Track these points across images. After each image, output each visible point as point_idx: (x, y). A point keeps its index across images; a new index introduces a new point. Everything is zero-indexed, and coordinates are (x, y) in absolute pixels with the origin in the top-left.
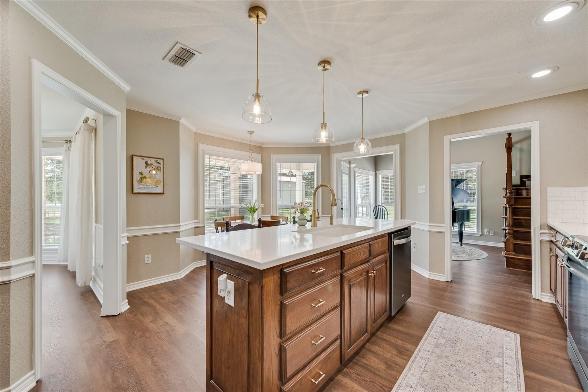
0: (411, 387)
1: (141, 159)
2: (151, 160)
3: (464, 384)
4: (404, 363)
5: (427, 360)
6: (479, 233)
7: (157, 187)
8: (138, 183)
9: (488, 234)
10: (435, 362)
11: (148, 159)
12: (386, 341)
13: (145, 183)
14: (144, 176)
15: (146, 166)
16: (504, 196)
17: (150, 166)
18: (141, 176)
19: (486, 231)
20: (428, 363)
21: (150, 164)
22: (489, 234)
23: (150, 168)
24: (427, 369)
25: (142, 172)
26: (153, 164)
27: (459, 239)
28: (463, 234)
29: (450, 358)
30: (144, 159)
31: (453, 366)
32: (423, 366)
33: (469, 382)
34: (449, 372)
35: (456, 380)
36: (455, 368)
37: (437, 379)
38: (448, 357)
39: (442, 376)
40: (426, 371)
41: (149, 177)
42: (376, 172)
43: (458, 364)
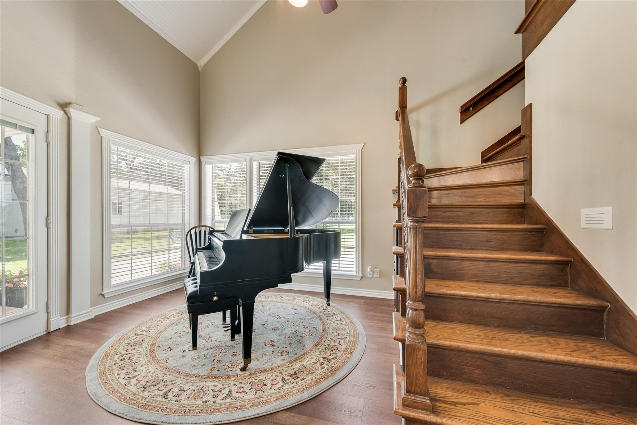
6: (359, 275)
9: (371, 276)
16: (395, 203)
19: (369, 270)
22: (373, 276)
27: (324, 286)
28: (332, 277)
42: (200, 159)
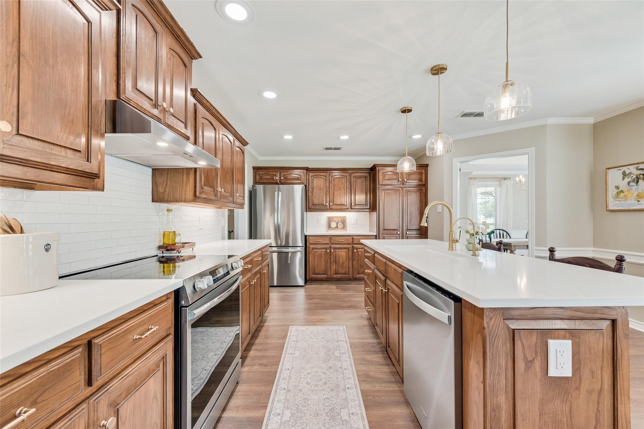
0: (342, 353)
1: (617, 170)
2: (630, 168)
3: (314, 371)
4: (358, 368)
5: (345, 378)
7: (638, 201)
8: (614, 199)
10: (338, 380)
11: (625, 169)
12: (388, 382)
13: (622, 198)
14: (620, 190)
15: (623, 177)
17: (628, 176)
18: (618, 190)
20: (342, 376)
21: (628, 174)
23: (628, 178)
24: (341, 370)
25: (619, 186)
26: (632, 173)
29: (329, 391)
30: (620, 170)
31: (325, 383)
32: (344, 371)
33: (311, 374)
34: (326, 375)
35: (320, 371)
36: (323, 381)
37: (332, 365)
38: (331, 390)
39: (330, 370)
40: (340, 368)
41: (628, 190)
43: (321, 387)
